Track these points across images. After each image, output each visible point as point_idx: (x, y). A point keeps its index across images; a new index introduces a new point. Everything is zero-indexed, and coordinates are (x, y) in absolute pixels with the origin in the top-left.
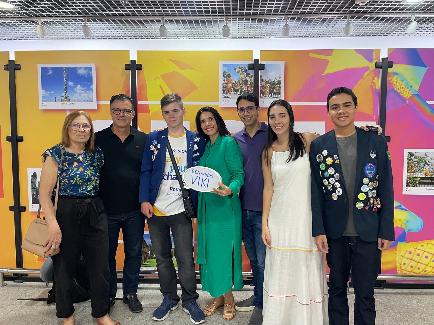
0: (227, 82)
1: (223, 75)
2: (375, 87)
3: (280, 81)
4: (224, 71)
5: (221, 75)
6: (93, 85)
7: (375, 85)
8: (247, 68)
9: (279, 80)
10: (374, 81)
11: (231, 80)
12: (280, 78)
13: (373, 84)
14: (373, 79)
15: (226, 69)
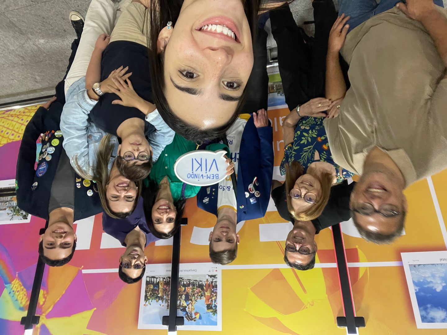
0: (211, 298)
1: (216, 308)
2: (44, 292)
3: (145, 299)
4: (216, 314)
5: (219, 309)
6: (414, 292)
7: (44, 295)
8: (185, 319)
9: (146, 302)
10: (44, 300)
11: (206, 301)
12: (145, 305)
13: (46, 296)
14: (44, 302)
15: (213, 318)
